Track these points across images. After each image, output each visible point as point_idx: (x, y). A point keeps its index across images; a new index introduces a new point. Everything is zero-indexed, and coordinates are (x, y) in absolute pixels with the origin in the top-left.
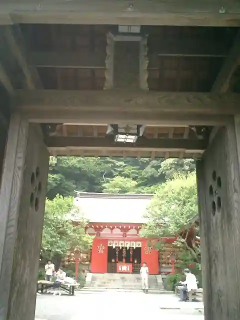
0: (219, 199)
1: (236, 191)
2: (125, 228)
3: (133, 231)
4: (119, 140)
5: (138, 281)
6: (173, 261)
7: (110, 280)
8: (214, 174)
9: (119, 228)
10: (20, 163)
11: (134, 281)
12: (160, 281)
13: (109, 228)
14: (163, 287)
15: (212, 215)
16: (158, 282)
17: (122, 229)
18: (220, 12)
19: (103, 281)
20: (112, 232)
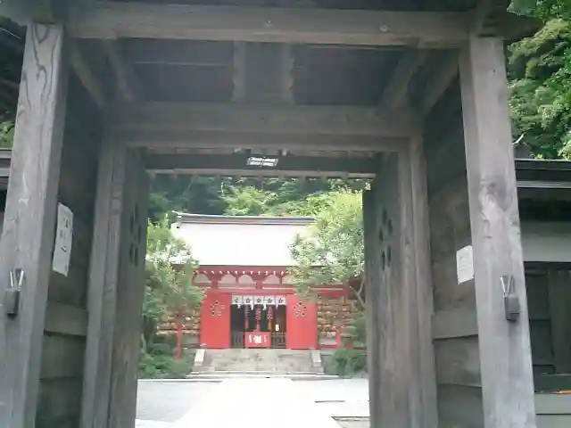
0: (389, 249)
1: (407, 243)
2: (259, 274)
3: (272, 280)
4: (252, 163)
5: (280, 360)
6: (338, 328)
7: (235, 360)
8: (385, 214)
9: (249, 274)
10: (117, 205)
11: (275, 360)
12: (317, 359)
13: (233, 274)
14: (322, 370)
15: (381, 270)
16: (314, 361)
17: (255, 276)
18: (382, 29)
19: (224, 361)
20: (237, 280)
